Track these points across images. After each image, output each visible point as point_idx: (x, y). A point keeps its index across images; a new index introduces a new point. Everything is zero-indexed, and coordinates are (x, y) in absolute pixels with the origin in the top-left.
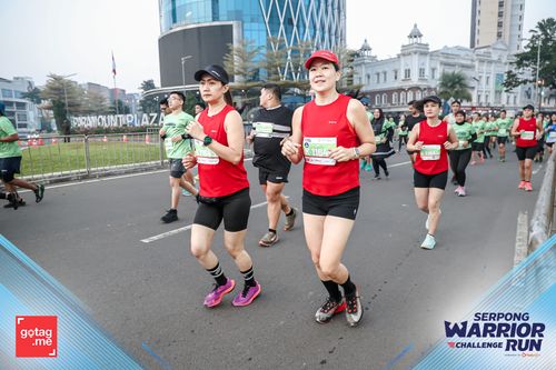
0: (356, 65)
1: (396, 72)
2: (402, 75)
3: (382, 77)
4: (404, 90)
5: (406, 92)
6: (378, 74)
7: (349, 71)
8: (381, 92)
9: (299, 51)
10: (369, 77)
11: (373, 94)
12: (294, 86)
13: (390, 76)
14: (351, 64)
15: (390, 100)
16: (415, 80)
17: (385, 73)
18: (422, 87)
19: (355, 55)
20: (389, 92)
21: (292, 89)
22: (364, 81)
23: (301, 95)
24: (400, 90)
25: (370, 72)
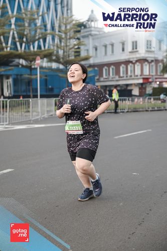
0: (84, 37)
1: (123, 44)
2: (129, 48)
3: (109, 48)
4: (131, 62)
5: (134, 64)
6: (106, 46)
7: (76, 42)
8: (109, 65)
9: (23, 20)
10: (96, 49)
11: (101, 66)
12: (20, 56)
13: (117, 48)
14: (78, 35)
15: (117, 72)
16: (142, 53)
17: (112, 45)
18: (150, 59)
19: (81, 25)
20: (117, 65)
21: (17, 60)
22: (92, 52)
23: (26, 67)
24: (127, 62)
25: (97, 44)
